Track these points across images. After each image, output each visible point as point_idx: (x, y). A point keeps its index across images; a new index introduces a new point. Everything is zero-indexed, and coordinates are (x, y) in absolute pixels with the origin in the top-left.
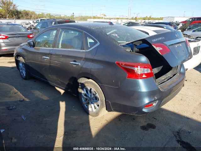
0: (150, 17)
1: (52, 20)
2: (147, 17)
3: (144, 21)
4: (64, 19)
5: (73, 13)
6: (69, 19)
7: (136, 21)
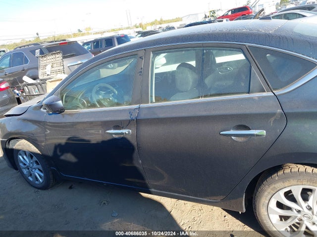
0: (161, 20)
1: (33, 46)
2: (156, 20)
3: (160, 26)
4: (56, 41)
5: (37, 34)
6: (63, 40)
7: (142, 28)
